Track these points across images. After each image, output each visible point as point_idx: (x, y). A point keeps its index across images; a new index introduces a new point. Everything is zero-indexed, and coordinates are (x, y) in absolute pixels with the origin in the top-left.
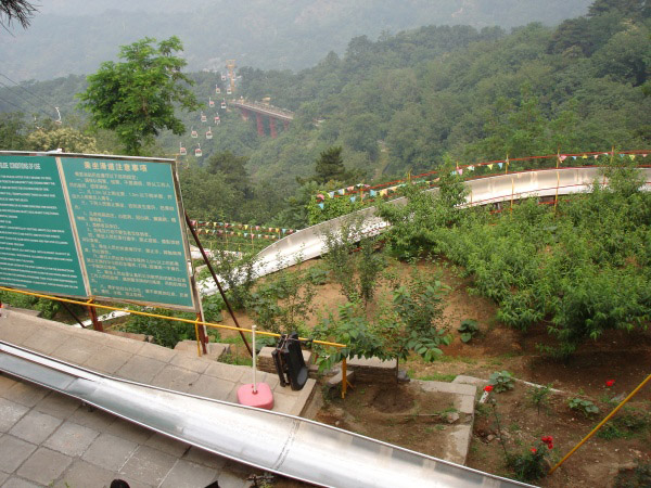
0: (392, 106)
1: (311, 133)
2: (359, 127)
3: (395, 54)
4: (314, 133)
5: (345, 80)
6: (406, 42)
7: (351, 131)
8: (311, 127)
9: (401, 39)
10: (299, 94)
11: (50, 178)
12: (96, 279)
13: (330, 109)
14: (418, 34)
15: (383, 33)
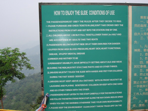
0: (35, 92)
1: (12, 100)
2: (28, 97)
3: (33, 79)
4: (13, 100)
5: (20, 86)
6: (36, 76)
7: (25, 98)
8: (12, 99)
9: (34, 75)
10: (7, 90)
11: (120, 21)
12: (136, 96)
13: (17, 93)
14: (38, 74)
15: (30, 74)
